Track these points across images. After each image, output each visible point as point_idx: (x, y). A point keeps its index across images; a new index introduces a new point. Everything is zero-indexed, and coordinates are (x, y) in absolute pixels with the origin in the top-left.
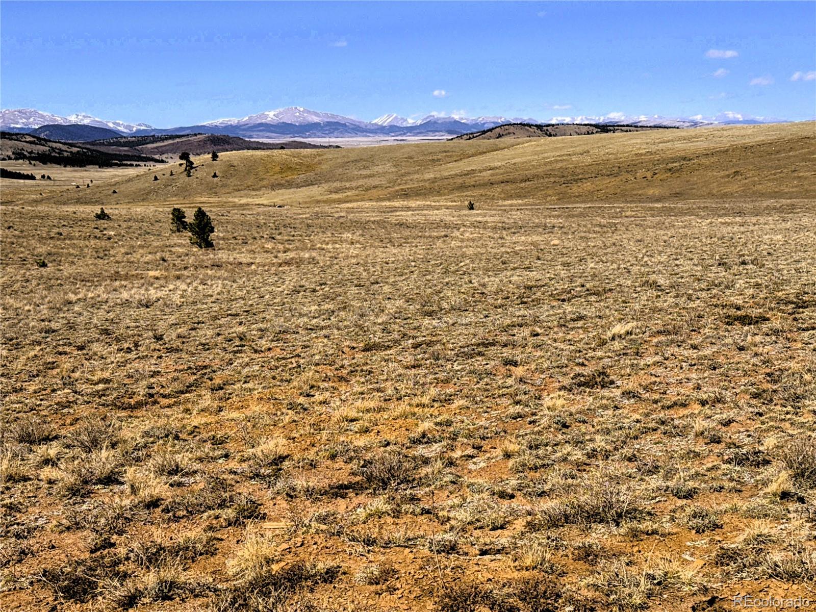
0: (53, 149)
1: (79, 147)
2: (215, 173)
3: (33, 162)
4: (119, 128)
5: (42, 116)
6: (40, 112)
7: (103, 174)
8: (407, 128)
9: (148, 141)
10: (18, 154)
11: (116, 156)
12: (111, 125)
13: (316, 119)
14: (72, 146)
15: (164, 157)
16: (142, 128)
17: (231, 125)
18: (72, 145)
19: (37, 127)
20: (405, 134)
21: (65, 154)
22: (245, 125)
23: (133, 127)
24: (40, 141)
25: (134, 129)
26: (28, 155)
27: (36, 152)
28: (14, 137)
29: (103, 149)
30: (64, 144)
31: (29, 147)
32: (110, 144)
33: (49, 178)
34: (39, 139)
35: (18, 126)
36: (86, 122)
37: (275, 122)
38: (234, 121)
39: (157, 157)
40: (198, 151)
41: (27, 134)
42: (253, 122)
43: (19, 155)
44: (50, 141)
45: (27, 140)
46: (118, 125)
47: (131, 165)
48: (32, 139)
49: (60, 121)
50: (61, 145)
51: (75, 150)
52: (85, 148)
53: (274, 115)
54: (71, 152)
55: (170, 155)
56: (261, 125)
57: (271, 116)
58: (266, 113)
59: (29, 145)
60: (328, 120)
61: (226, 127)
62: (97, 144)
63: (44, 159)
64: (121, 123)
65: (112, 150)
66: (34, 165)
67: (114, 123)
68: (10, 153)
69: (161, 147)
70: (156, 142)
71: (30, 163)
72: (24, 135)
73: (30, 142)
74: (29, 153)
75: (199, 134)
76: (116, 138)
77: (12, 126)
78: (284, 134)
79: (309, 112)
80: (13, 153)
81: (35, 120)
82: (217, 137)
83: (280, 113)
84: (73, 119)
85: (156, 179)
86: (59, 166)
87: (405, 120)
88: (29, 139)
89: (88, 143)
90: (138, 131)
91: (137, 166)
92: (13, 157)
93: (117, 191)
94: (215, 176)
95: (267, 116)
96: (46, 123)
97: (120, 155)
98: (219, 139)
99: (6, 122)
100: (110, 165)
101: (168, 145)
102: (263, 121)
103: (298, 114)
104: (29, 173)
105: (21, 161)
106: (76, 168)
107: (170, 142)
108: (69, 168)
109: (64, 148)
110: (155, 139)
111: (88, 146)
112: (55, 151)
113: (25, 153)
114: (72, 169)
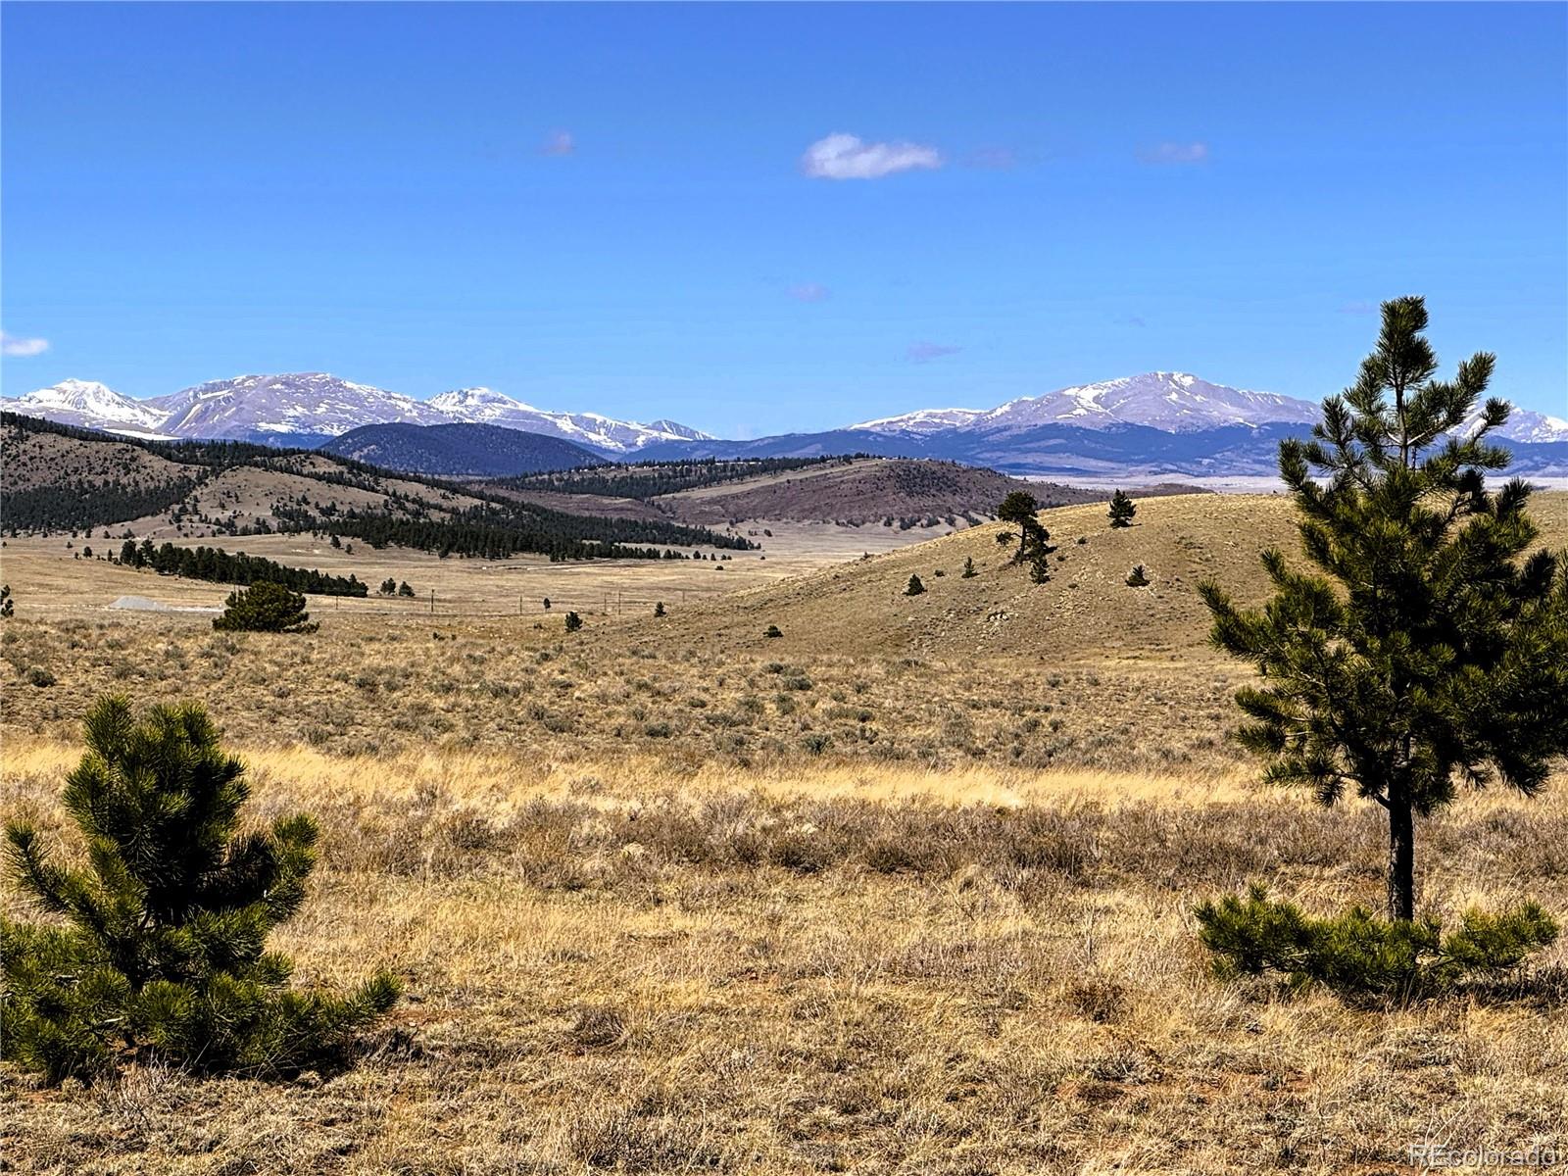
0: (399, 500)
1: (480, 496)
2: (1139, 572)
3: (344, 541)
4: (593, 437)
5: (356, 399)
6: (349, 385)
7: (570, 583)
8: (1543, 448)
9: (693, 478)
10: (289, 515)
11: (592, 526)
12: (566, 426)
13: (1235, 415)
14: (455, 491)
15: (742, 531)
16: (665, 436)
17: (954, 431)
18: (454, 489)
19: (337, 433)
20: (1536, 468)
21: (436, 516)
22: (999, 430)
23: (637, 433)
24: (359, 473)
25: (640, 441)
26: (320, 519)
27: (346, 509)
28: (279, 461)
29: (554, 502)
30: (434, 484)
31: (323, 494)
32: (571, 488)
33: (407, 591)
34: (354, 466)
35: (283, 428)
36: (490, 415)
37: (1099, 425)
38: (964, 414)
39: (720, 529)
40: (856, 514)
41: (318, 453)
42: (1023, 423)
43: (294, 520)
44: (389, 475)
45: (321, 470)
46: (591, 425)
47: (653, 555)
48: (334, 469)
49: (407, 410)
50: (421, 489)
51: (465, 503)
52: (493, 499)
53: (1096, 399)
54: (454, 511)
55: (764, 525)
56: (1054, 430)
57: (1086, 401)
58: (1071, 392)
59: (323, 484)
60: (1273, 419)
61: (937, 435)
62: (531, 487)
63: (377, 531)
64: (600, 419)
65: (576, 505)
66: (349, 550)
67: (576, 421)
68: (266, 514)
69: (735, 497)
70: (718, 480)
71: (337, 544)
72: (308, 454)
73: (329, 479)
74: (323, 512)
75: (858, 456)
76: (592, 468)
77: (264, 426)
78: (1129, 462)
79: (1210, 390)
80: (277, 513)
81: (332, 408)
82: (918, 468)
83: (1117, 393)
84: (448, 407)
85: (916, 588)
86: (424, 555)
87: (1539, 422)
88: (325, 467)
89: (501, 482)
90: (653, 446)
91: (669, 556)
92: (274, 523)
93: (781, 628)
94: (1138, 579)
95: (1072, 403)
96: (367, 420)
97: (607, 523)
98: (924, 476)
99: (245, 416)
100: (581, 554)
101: (756, 492)
102: (1061, 419)
103: (1174, 396)
104: (346, 573)
105: (306, 537)
106: (478, 562)
107: (766, 481)
108: (455, 562)
109: (433, 496)
110: (715, 473)
111: (502, 493)
112: (402, 507)
113: (313, 513)
114: (467, 563)
